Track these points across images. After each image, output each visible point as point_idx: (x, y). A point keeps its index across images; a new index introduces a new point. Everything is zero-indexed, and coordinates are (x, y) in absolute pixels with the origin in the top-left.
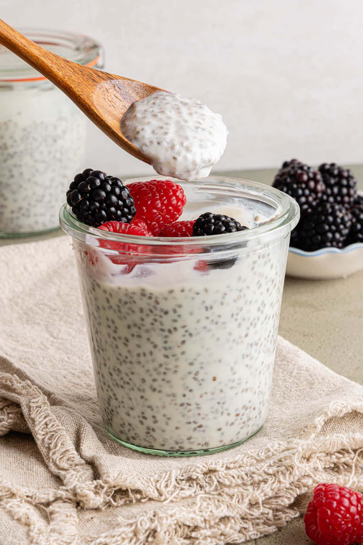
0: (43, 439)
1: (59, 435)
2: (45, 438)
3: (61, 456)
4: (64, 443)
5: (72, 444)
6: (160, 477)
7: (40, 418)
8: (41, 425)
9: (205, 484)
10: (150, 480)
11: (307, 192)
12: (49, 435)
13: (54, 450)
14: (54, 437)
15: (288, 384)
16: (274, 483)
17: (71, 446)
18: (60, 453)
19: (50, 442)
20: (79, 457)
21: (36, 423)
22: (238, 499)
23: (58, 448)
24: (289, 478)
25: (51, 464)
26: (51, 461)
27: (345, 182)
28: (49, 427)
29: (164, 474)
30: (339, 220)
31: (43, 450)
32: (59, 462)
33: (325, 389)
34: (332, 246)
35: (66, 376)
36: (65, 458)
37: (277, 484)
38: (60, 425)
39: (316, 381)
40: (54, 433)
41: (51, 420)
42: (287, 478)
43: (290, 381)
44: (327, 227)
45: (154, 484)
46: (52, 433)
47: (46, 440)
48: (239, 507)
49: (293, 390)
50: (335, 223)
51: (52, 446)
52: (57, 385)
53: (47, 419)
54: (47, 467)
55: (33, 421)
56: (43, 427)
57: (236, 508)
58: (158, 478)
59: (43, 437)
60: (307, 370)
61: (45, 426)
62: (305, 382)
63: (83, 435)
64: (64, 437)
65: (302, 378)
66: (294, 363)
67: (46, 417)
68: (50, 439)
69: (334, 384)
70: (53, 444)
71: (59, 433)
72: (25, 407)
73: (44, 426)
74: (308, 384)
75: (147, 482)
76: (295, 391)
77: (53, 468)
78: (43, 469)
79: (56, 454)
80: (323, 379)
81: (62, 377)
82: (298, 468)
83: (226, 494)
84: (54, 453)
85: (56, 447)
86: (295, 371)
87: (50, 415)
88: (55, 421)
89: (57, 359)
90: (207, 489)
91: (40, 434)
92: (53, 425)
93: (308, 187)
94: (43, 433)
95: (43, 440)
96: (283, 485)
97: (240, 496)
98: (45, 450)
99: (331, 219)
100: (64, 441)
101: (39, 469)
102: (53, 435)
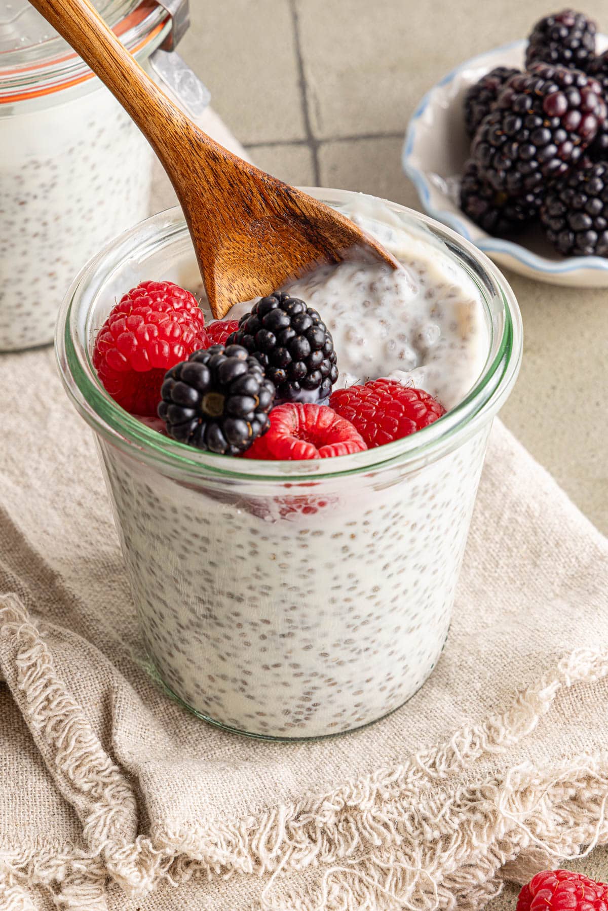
0: (43, 729)
1: (71, 723)
2: (45, 726)
3: (77, 763)
4: (81, 739)
5: (96, 739)
6: (258, 821)
7: (35, 689)
8: (37, 704)
9: (336, 836)
10: (239, 829)
12: (53, 722)
13: (64, 753)
14: (63, 725)
15: (492, 545)
16: (459, 846)
17: (93, 743)
18: (74, 760)
19: (56, 735)
20: (109, 760)
21: (29, 699)
22: (395, 879)
23: (69, 750)
24: (488, 837)
25: (58, 777)
26: (59, 771)
28: (53, 706)
29: (266, 815)
31: (44, 750)
32: (74, 773)
33: (561, 571)
35: (82, 501)
36: (84, 769)
37: (466, 851)
38: (73, 702)
39: (544, 549)
40: (62, 718)
41: (56, 691)
42: (485, 837)
43: (497, 539)
45: (247, 838)
46: (58, 718)
47: (49, 729)
48: (396, 901)
49: (501, 562)
51: (59, 744)
52: (67, 531)
53: (49, 691)
54: (52, 780)
55: (24, 694)
56: (41, 707)
57: (391, 901)
58: (254, 825)
59: (43, 724)
60: (529, 515)
61: (46, 703)
62: (525, 547)
63: (117, 711)
64: (80, 727)
65: (518, 536)
66: (504, 489)
67: (46, 686)
68: (55, 729)
69: (577, 558)
70: (61, 740)
71: (72, 718)
72: (7, 666)
73: (43, 704)
74: (528, 551)
75: (234, 834)
76: (505, 567)
77: (63, 787)
78: (46, 784)
79: (68, 762)
80: (557, 545)
81: (74, 505)
82: (504, 818)
83: (374, 864)
84: (64, 759)
85: (65, 748)
86: (507, 515)
87: (54, 681)
88: (63, 694)
89: (65, 450)
90: (341, 852)
91: (36, 720)
92: (60, 703)
94: (42, 718)
95: (43, 731)
96: (476, 852)
97: (399, 875)
98: (48, 748)
100: (80, 736)
101: (37, 785)
102: (61, 721)
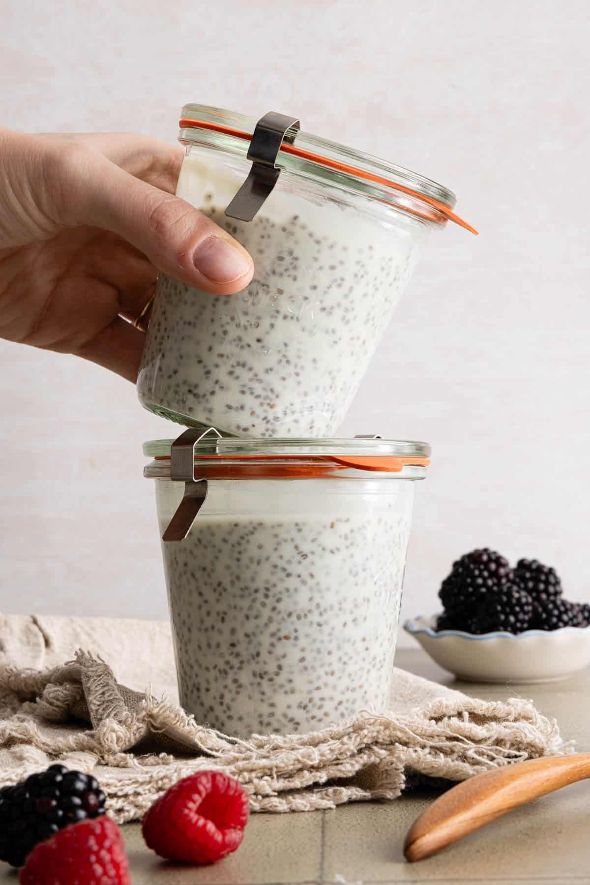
0: (97, 711)
8: (96, 695)
11: (486, 574)
14: (109, 707)
19: (103, 712)
21: (92, 693)
27: (543, 577)
28: (106, 696)
30: (514, 601)
34: (506, 630)
40: (109, 703)
44: (499, 608)
47: (100, 711)
50: (509, 603)
51: (104, 717)
53: (106, 688)
55: (90, 690)
56: (98, 697)
59: (98, 707)
61: (102, 695)
64: (119, 707)
68: (104, 709)
71: (116, 703)
73: (100, 696)
88: (113, 690)
91: (94, 704)
93: (487, 568)
94: (98, 703)
98: (97, 720)
99: (505, 599)
